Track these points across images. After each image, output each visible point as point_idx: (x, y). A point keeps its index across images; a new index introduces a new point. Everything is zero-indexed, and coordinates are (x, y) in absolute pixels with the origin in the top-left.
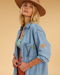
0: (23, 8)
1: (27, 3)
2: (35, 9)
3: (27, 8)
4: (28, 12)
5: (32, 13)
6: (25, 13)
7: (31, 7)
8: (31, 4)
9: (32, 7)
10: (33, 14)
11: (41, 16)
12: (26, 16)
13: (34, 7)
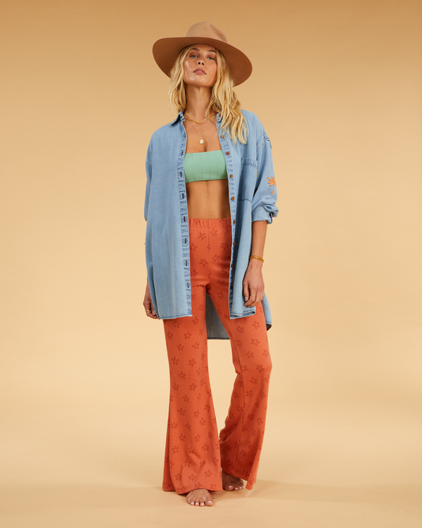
0: (187, 63)
1: (198, 48)
2: (222, 63)
3: (202, 61)
4: (207, 72)
5: (214, 74)
6: (198, 77)
7: (210, 57)
8: (210, 51)
9: (215, 59)
10: (219, 76)
11: (236, 84)
12: (198, 86)
13: (219, 59)
